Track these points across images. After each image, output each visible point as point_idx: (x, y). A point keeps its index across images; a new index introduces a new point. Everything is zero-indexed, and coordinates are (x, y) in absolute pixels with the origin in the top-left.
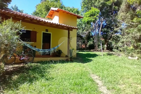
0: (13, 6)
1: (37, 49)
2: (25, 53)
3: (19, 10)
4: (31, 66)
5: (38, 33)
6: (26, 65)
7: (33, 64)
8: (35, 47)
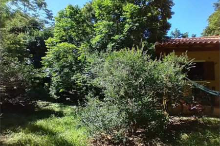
0: (174, 31)
1: (217, 92)
2: (197, 99)
3: (182, 34)
4: (210, 122)
5: (216, 63)
6: (201, 119)
7: (213, 119)
8: (214, 89)
